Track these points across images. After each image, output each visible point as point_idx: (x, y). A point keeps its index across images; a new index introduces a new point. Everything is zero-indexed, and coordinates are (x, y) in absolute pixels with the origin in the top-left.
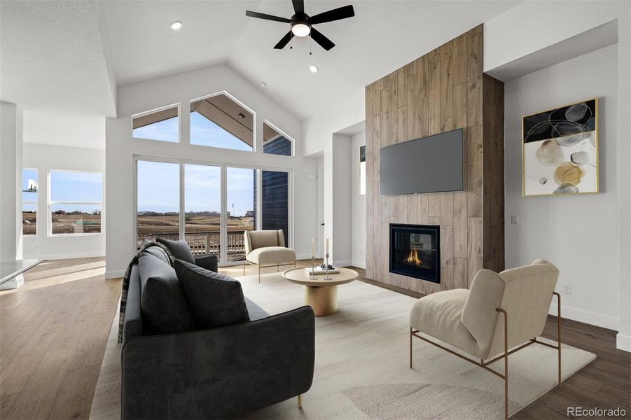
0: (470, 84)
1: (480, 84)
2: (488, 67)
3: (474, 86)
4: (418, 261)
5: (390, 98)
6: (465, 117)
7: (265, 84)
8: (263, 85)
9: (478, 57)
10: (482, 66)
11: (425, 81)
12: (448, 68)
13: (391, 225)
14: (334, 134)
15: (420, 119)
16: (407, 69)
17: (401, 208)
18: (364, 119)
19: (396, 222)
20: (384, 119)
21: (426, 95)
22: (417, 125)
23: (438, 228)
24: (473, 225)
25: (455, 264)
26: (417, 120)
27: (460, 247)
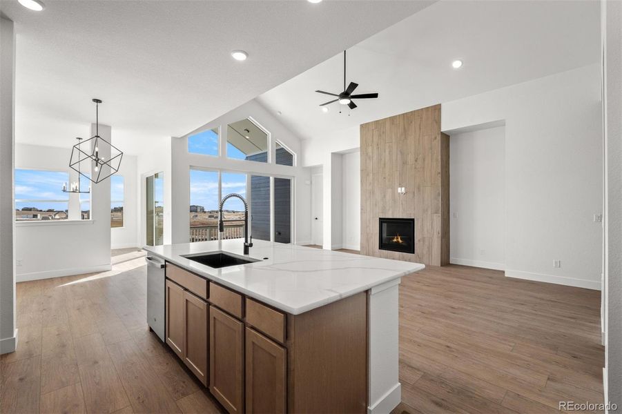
0: (433, 137)
1: (439, 138)
2: (444, 129)
3: (436, 138)
4: (400, 241)
5: (380, 135)
6: (430, 155)
7: (280, 113)
8: (279, 114)
9: (438, 122)
10: (440, 127)
11: (404, 128)
12: (420, 125)
13: (380, 219)
14: (332, 153)
15: (401, 152)
16: (392, 119)
17: (387, 208)
18: (359, 146)
19: (384, 217)
20: (375, 148)
21: (406, 138)
22: (399, 156)
23: (413, 220)
24: (435, 218)
25: (424, 241)
26: (399, 153)
27: (427, 231)
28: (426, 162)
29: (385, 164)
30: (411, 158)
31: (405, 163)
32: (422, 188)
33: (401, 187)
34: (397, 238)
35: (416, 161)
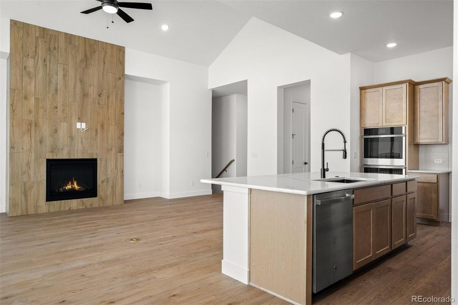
3: (120, 78)
11: (86, 55)
13: (48, 160)
15: (81, 81)
17: (60, 146)
19: (54, 158)
20: (40, 64)
21: (87, 67)
22: (79, 85)
23: (95, 160)
24: (119, 157)
25: (107, 182)
26: (78, 82)
27: (111, 172)
28: (111, 99)
29: (56, 90)
30: (93, 91)
31: (85, 95)
32: (105, 126)
33: (81, 122)
34: (72, 184)
35: (99, 96)
